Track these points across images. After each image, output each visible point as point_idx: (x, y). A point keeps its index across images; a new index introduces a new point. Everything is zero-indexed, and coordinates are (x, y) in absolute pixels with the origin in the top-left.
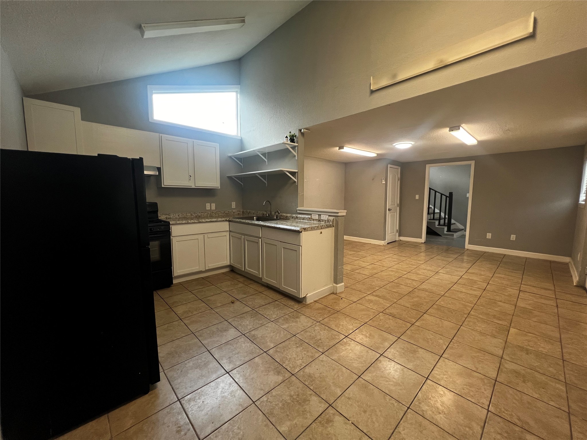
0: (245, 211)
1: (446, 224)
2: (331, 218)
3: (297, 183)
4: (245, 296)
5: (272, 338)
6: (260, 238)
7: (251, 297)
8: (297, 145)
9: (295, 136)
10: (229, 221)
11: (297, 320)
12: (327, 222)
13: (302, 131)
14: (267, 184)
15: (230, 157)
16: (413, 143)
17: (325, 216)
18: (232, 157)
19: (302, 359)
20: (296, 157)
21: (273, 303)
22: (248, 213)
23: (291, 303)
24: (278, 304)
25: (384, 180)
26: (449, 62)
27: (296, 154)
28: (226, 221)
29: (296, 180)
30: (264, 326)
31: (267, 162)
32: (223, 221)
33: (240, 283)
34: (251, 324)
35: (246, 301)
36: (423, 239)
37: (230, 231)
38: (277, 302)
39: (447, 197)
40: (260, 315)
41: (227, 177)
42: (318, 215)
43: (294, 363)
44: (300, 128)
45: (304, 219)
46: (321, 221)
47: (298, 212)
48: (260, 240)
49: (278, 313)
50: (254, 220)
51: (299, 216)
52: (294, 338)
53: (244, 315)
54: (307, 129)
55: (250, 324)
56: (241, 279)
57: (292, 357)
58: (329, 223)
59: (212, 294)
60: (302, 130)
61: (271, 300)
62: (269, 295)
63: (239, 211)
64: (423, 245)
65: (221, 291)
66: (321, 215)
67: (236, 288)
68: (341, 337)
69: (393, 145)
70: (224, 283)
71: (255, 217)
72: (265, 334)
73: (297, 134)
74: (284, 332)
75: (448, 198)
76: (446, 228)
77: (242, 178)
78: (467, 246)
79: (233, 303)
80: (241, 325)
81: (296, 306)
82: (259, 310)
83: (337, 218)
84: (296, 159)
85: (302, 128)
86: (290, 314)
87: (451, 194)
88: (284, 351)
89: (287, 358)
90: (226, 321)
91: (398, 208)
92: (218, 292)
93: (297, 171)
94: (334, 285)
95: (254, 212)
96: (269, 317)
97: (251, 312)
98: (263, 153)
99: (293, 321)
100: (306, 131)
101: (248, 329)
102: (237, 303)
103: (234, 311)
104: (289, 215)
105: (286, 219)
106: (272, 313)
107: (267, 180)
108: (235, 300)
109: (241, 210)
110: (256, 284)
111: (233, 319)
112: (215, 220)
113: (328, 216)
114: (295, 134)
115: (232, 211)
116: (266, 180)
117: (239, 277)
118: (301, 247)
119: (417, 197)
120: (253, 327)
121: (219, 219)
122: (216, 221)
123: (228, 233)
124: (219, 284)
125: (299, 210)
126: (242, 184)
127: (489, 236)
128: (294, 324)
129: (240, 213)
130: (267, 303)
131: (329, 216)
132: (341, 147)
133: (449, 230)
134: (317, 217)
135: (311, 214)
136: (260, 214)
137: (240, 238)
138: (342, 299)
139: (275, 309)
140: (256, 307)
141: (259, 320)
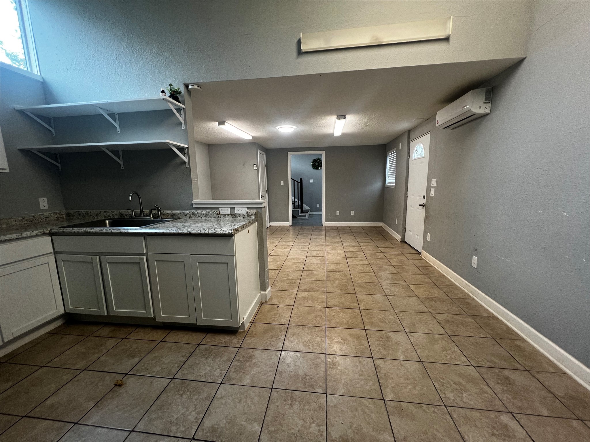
0: (72, 212)
1: (300, 207)
2: (253, 211)
3: (187, 164)
4: (137, 360)
5: (245, 414)
6: (143, 254)
7: (149, 357)
8: (183, 106)
9: (180, 92)
10: (51, 234)
11: (254, 361)
12: (247, 217)
13: (190, 87)
14: (122, 166)
15: (21, 112)
16: (295, 127)
17: (241, 209)
18: (27, 113)
19: (312, 421)
20: (183, 125)
21: (197, 351)
22: (82, 215)
23: (224, 339)
24: (206, 350)
25: (256, 165)
26: (385, 42)
27: (181, 119)
28: (44, 234)
29: (186, 160)
30: (215, 400)
31: (118, 129)
32: (37, 235)
33: (106, 339)
34: (190, 410)
35: (147, 369)
36: (290, 223)
37: (55, 253)
38: (202, 347)
39: (298, 182)
40: (193, 384)
41: (20, 150)
42: (229, 208)
43: (309, 436)
44: (187, 82)
45: (207, 215)
46: (238, 216)
47: (194, 206)
48: (145, 257)
49: (219, 363)
50: (105, 226)
51: (196, 212)
52: (274, 393)
53: (162, 398)
54: (198, 85)
55: (187, 410)
56: (105, 331)
57: (299, 427)
58: (251, 218)
59: (53, 387)
60: (190, 85)
61: (190, 348)
62: (180, 341)
63: (59, 214)
64: (291, 228)
65: (72, 371)
66: (234, 208)
67: (105, 351)
68: (322, 358)
69: (276, 129)
70: (67, 352)
71: (107, 221)
72: (229, 413)
73: (182, 89)
74: (254, 392)
75: (299, 184)
76: (300, 210)
77: (56, 154)
78: (325, 224)
79: (120, 385)
80: (171, 422)
81: (235, 340)
82: (184, 374)
83: (259, 210)
84: (183, 128)
85: (189, 82)
86: (237, 358)
87: (301, 180)
88: (281, 424)
89: (294, 434)
90: (133, 433)
91: (267, 194)
92: (66, 377)
93: (187, 146)
94: (262, 292)
95: (96, 212)
96: (211, 379)
97: (172, 385)
98: (110, 113)
99: (250, 366)
100: (197, 87)
101: (192, 423)
102: (131, 381)
103: (135, 400)
104: (177, 212)
105: (174, 218)
106: (209, 369)
107: (121, 157)
108: (120, 377)
109: (64, 212)
110: (139, 330)
111: (146, 418)
112: (14, 236)
113: (246, 208)
114: (179, 89)
115: (43, 215)
116: (119, 159)
117: (95, 328)
118: (234, 256)
119: (282, 183)
120: (198, 413)
121: (25, 233)
122: (17, 238)
123: (52, 257)
124: (57, 359)
125: (196, 204)
126: (59, 165)
127: (338, 213)
128: (255, 370)
129: (61, 216)
130: (188, 355)
131: (248, 208)
132: (221, 123)
133: (302, 212)
134: (228, 211)
135: (218, 208)
136: (113, 215)
137: (90, 261)
138: (278, 307)
139: (209, 360)
140: (174, 371)
141: (199, 394)
